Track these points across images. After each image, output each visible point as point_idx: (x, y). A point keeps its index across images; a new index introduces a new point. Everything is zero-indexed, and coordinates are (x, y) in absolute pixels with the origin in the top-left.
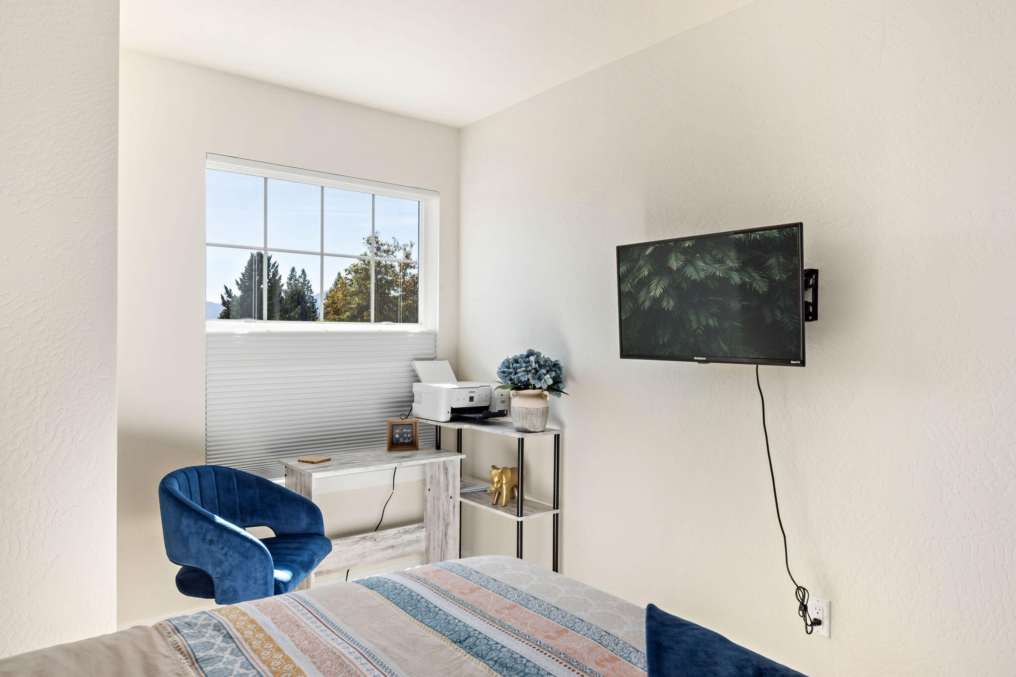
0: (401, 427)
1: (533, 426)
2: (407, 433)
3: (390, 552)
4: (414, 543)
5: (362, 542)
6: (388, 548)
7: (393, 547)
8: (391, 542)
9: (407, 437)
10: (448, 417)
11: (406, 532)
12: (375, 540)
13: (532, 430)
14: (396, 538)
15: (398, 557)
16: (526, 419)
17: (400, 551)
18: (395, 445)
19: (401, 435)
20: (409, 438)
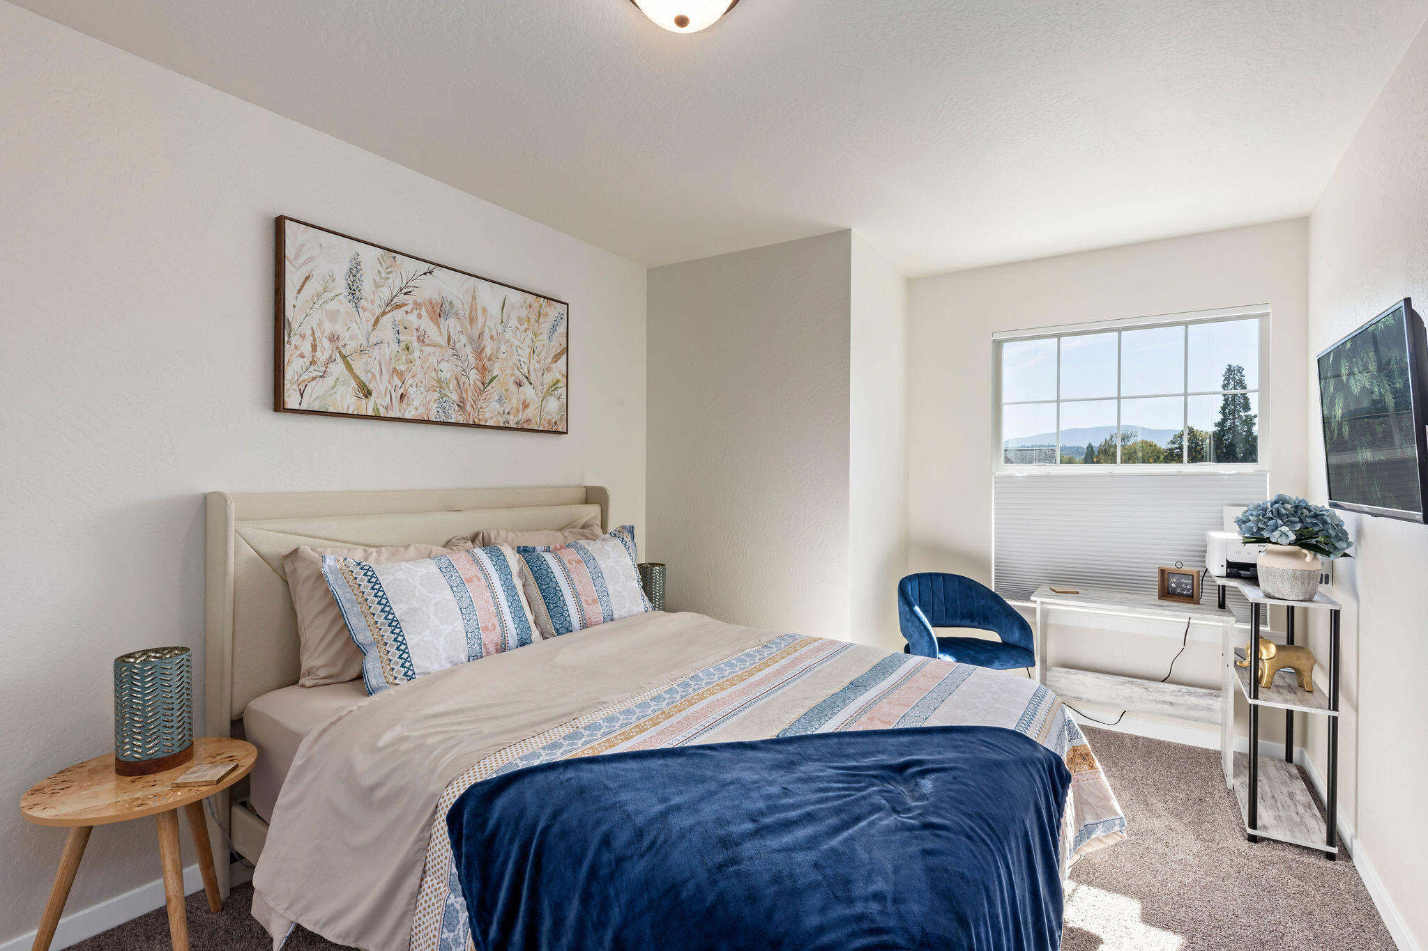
0: (1178, 576)
1: (1278, 591)
2: (1186, 584)
3: (1167, 708)
4: (1203, 710)
5: (1129, 685)
6: (1164, 702)
7: (1171, 704)
8: (1169, 698)
9: (1186, 589)
10: (1223, 571)
11: (1191, 694)
12: (1147, 689)
13: (1277, 596)
14: (1175, 696)
15: (1178, 717)
16: (1268, 580)
17: (1182, 712)
18: (1167, 593)
19: (1178, 585)
20: (1188, 590)
